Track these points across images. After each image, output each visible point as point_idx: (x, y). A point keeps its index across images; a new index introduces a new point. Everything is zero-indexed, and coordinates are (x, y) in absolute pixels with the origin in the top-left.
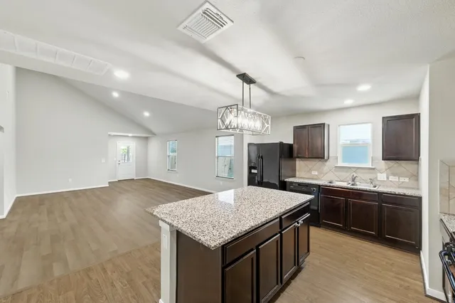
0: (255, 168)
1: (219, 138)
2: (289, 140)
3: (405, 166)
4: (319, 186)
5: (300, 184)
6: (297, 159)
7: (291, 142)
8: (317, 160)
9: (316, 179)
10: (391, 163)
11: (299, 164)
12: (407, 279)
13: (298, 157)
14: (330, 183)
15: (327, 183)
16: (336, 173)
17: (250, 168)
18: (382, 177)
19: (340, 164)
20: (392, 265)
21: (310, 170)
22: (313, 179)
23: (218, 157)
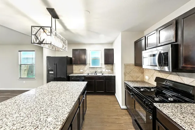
0: (52, 71)
1: (22, 52)
2: (70, 55)
3: (110, 66)
4: (85, 76)
5: (77, 77)
6: (74, 65)
7: (71, 57)
8: (83, 65)
9: (82, 73)
10: (106, 65)
11: (75, 67)
12: (115, 105)
13: (74, 64)
14: (88, 74)
15: (87, 75)
16: (90, 70)
17: (48, 71)
18: (104, 70)
19: (91, 66)
20: (111, 102)
21: (80, 70)
22: (81, 73)
23: (21, 65)
